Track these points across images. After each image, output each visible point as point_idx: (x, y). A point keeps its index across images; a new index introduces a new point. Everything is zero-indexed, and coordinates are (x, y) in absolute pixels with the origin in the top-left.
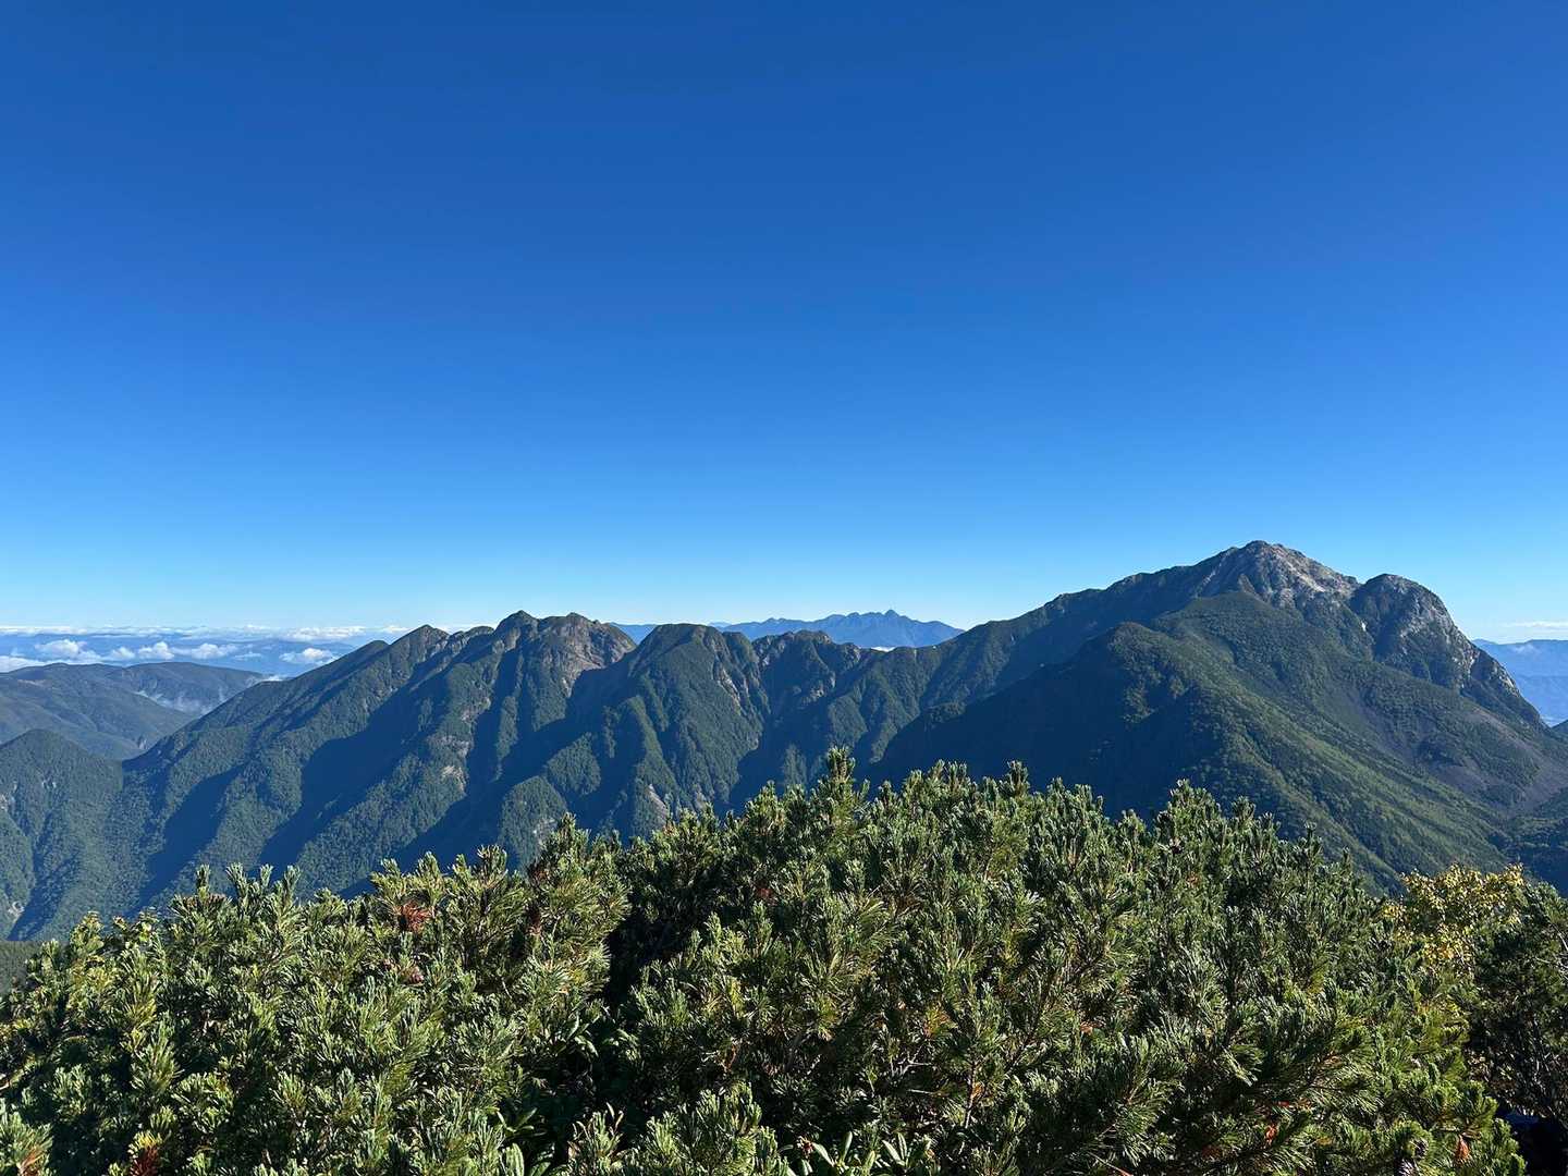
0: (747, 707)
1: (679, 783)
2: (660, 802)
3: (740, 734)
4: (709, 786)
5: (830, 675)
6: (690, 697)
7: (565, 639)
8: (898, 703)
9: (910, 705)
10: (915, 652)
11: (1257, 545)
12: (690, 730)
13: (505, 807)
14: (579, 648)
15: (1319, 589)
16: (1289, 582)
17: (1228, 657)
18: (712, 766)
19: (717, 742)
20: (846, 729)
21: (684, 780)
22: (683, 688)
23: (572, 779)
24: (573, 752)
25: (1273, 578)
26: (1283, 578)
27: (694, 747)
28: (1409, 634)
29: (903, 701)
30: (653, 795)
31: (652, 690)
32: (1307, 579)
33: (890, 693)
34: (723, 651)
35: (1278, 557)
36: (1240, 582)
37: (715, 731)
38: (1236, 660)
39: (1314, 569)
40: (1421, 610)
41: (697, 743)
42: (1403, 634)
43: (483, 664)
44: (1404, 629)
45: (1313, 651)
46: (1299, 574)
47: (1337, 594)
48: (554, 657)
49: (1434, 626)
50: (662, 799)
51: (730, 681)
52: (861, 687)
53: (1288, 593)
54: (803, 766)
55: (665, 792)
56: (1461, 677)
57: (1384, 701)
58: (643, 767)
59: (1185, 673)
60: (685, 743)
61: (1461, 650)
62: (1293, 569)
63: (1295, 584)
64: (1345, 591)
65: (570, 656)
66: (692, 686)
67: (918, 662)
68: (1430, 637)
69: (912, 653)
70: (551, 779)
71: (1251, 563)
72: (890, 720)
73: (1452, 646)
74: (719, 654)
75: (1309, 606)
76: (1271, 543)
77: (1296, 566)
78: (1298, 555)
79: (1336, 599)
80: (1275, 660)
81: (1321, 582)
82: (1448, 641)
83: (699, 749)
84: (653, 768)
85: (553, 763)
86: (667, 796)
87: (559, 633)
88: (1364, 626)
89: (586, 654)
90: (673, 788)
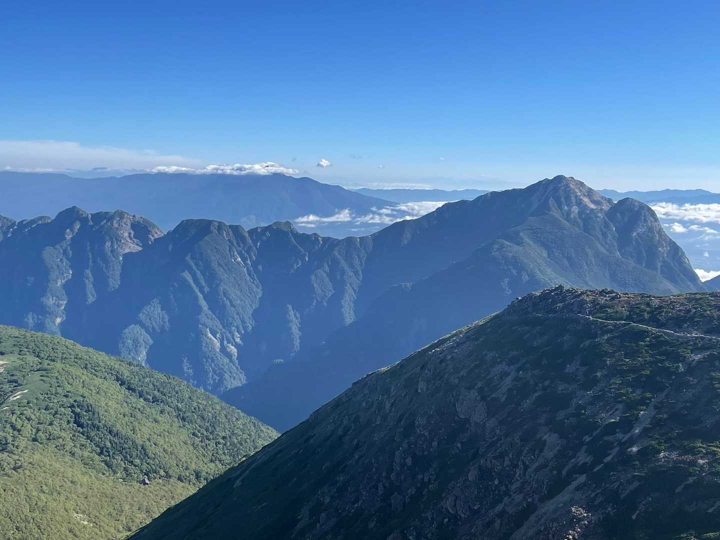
0: (252, 276)
1: (224, 327)
2: (214, 339)
3: (253, 294)
4: (241, 327)
5: (305, 255)
6: (220, 272)
7: (117, 229)
8: (351, 274)
9: (359, 275)
10: (358, 240)
11: (559, 179)
12: (225, 293)
13: (120, 345)
14: (126, 234)
15: (592, 206)
16: (576, 202)
17: (545, 254)
18: (241, 316)
19: (241, 300)
20: (322, 291)
21: (227, 325)
22: (214, 265)
23: (155, 325)
24: (152, 309)
25: (568, 198)
26: (573, 199)
27: (229, 304)
28: (638, 234)
29: (354, 272)
30: (210, 335)
31: (194, 267)
32: (586, 200)
33: (347, 268)
34: (232, 239)
35: (571, 186)
36: (550, 202)
37: (238, 293)
38: (549, 256)
39: (590, 193)
40: (645, 219)
41: (231, 302)
42: (635, 234)
43: (61, 247)
44: (635, 231)
45: (588, 250)
46: (582, 197)
47: (601, 209)
48: (112, 243)
49: (651, 229)
50: (216, 338)
51: (239, 259)
52: (328, 263)
53: (575, 209)
54: (298, 315)
55: (217, 333)
56: (661, 259)
57: (621, 278)
58: (203, 318)
59: (529, 270)
60: (223, 301)
61: (663, 242)
62: (579, 194)
63: (579, 203)
64: (606, 207)
65: (123, 241)
66: (219, 264)
67: (361, 247)
68: (648, 236)
69: (357, 240)
70: (143, 326)
71: (556, 190)
72: (348, 285)
73: (659, 241)
74: (229, 240)
75: (586, 217)
76: (567, 176)
77: (581, 191)
78: (582, 184)
79: (601, 213)
80: (569, 255)
81: (593, 202)
82: (657, 238)
83: (233, 306)
84: (208, 318)
85: (142, 316)
86: (218, 336)
87: (112, 224)
88: (614, 229)
89: (131, 239)
90: (221, 330)
